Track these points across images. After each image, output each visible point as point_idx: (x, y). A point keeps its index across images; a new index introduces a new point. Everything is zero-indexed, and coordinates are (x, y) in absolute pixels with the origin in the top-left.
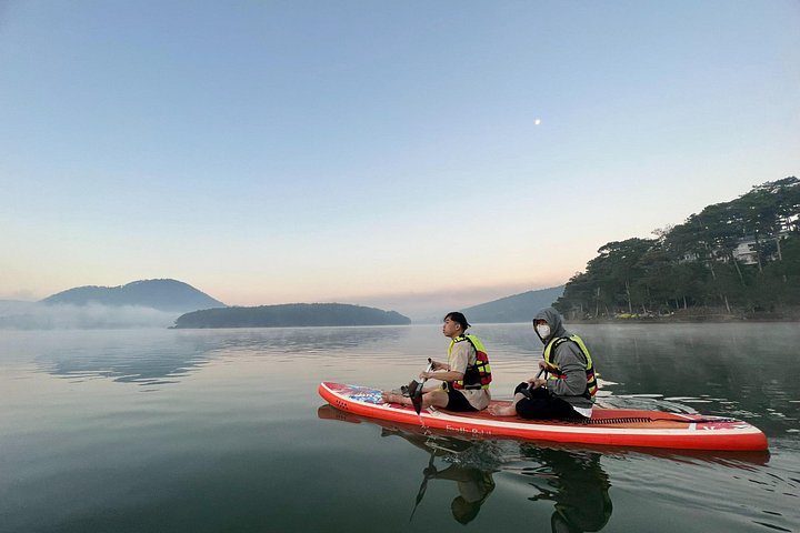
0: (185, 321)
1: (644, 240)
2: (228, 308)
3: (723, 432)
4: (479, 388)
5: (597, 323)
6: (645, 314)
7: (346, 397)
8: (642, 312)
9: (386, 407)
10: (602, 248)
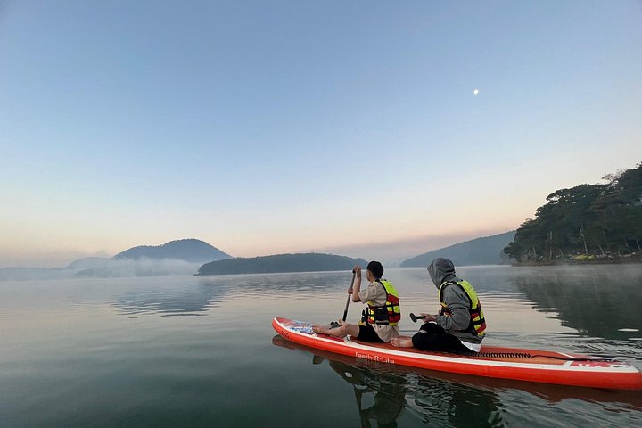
0: (204, 270)
1: (594, 186)
2: (234, 259)
3: (598, 369)
4: (387, 324)
5: (552, 264)
6: (604, 255)
7: (288, 329)
8: (599, 253)
9: (314, 337)
10: (551, 196)
